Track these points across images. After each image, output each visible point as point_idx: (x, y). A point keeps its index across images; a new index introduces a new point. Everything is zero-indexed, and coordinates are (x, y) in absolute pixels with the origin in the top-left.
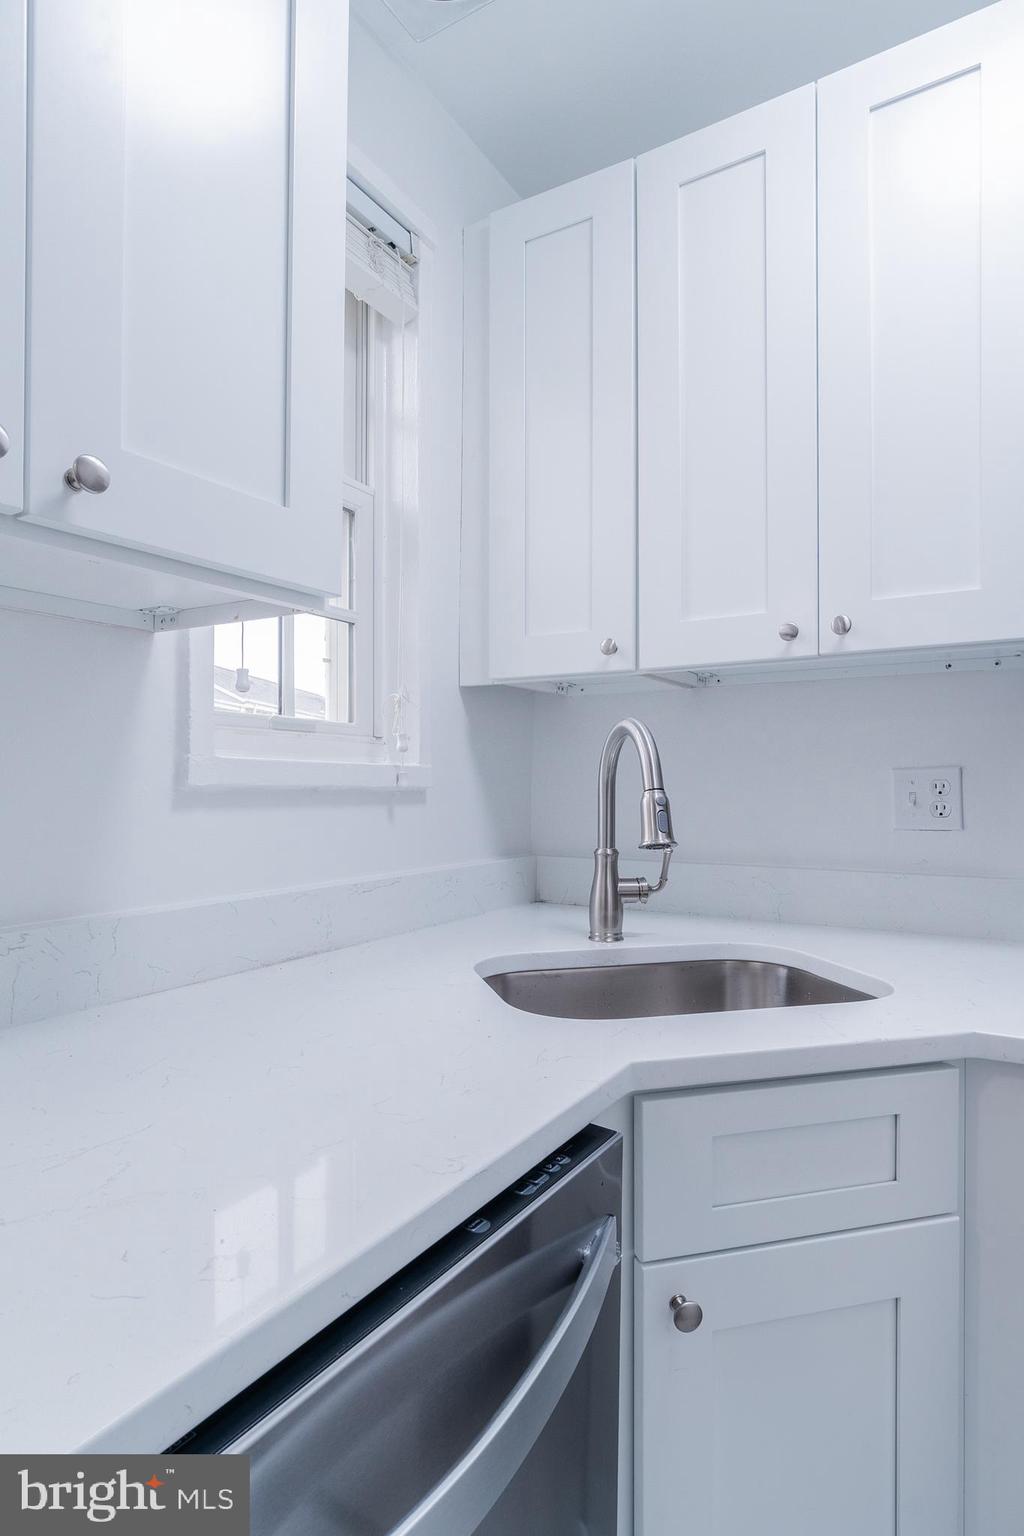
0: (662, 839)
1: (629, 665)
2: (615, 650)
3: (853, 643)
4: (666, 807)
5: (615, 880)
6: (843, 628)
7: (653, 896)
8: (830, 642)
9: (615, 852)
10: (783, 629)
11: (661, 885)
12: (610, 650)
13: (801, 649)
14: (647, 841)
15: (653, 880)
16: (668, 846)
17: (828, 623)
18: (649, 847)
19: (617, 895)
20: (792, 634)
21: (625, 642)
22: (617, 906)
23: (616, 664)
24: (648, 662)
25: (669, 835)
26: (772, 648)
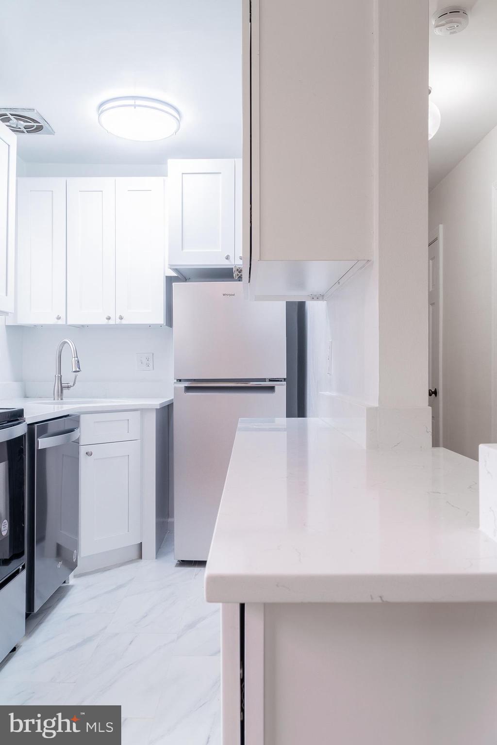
0: (77, 370)
1: (65, 323)
2: (60, 318)
3: (124, 322)
4: (78, 362)
5: (61, 384)
6: (121, 318)
7: (71, 388)
8: (118, 321)
9: (61, 376)
10: (106, 316)
11: (74, 385)
12: (59, 318)
13: (111, 322)
14: (74, 370)
15: (71, 384)
16: (79, 371)
17: (118, 317)
18: (74, 372)
19: (62, 388)
20: (109, 318)
21: (63, 316)
22: (62, 392)
23: (60, 322)
24: (69, 323)
25: (79, 368)
26: (105, 322)
